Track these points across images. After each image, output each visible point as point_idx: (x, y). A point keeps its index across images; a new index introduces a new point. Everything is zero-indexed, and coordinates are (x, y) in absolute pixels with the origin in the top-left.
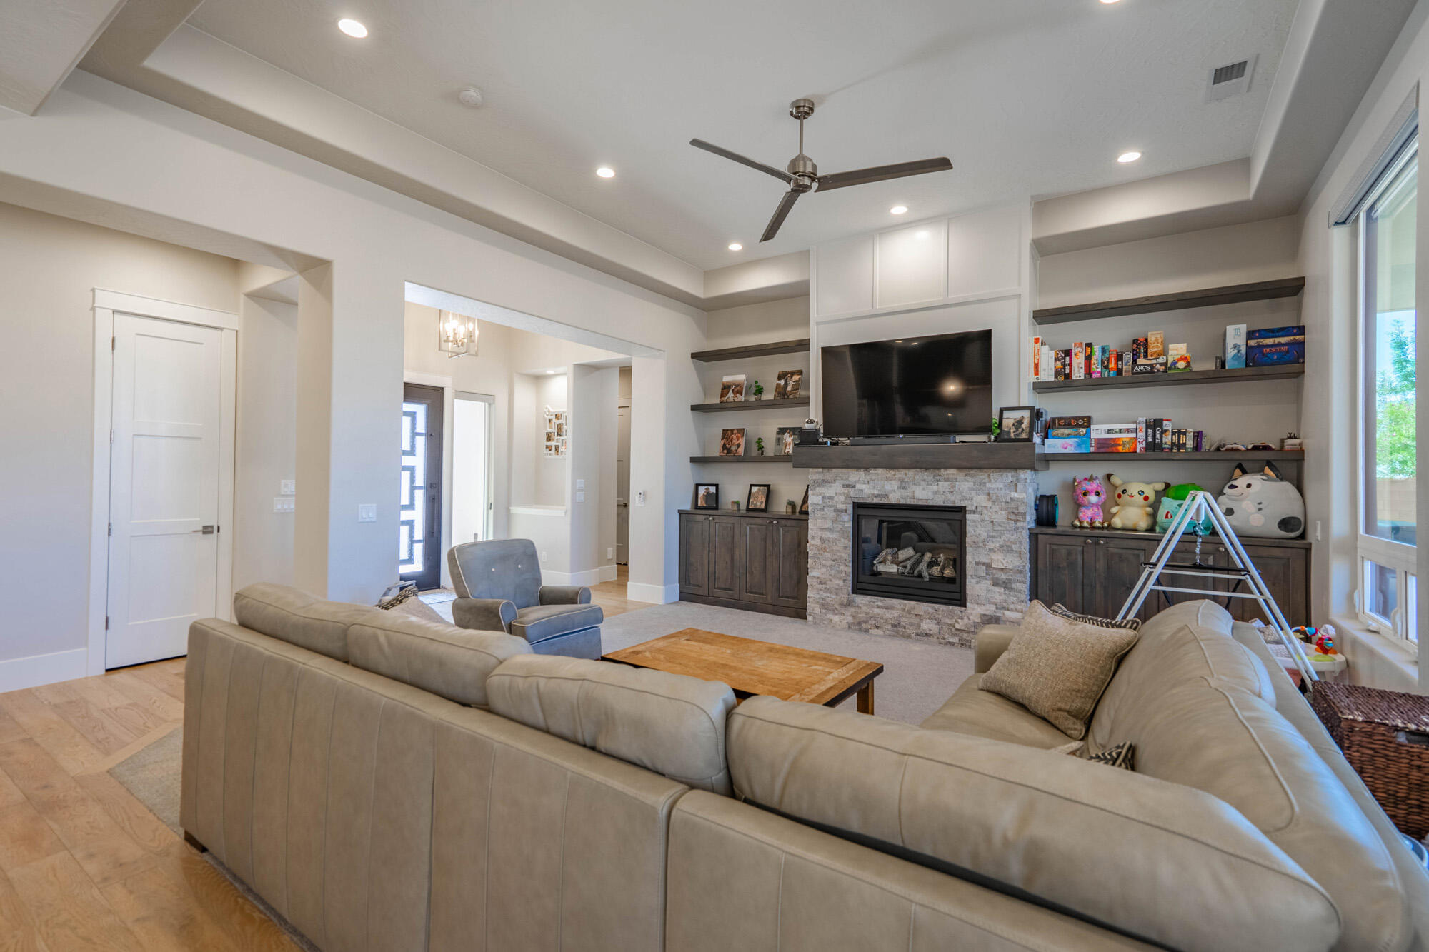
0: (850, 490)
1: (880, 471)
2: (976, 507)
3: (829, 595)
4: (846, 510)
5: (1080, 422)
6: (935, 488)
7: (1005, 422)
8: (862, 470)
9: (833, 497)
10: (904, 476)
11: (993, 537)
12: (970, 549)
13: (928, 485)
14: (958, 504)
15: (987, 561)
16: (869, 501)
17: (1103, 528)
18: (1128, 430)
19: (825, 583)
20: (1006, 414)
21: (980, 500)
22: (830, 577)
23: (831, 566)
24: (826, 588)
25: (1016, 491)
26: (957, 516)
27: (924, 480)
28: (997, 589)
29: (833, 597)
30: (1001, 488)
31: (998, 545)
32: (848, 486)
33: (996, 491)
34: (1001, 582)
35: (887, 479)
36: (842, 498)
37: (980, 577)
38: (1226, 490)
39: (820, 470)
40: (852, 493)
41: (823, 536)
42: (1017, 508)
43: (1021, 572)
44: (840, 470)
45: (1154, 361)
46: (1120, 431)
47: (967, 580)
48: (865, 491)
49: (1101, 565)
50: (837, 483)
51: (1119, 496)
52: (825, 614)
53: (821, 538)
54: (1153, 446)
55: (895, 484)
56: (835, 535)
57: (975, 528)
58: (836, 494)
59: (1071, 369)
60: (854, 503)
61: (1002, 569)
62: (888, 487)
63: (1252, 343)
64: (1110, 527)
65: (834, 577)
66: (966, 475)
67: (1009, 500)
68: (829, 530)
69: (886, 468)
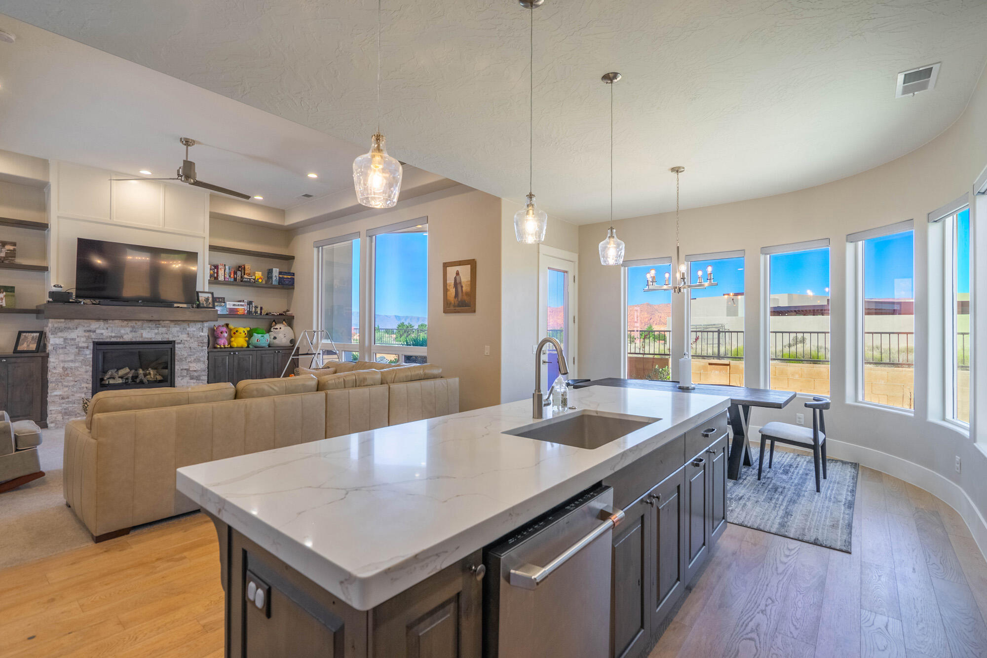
0: (92, 333)
1: (116, 321)
2: (181, 341)
3: (71, 405)
4: (87, 347)
5: (220, 300)
6: (156, 331)
7: (200, 299)
8: (101, 320)
9: (76, 339)
10: (135, 325)
11: (190, 355)
12: (178, 363)
13: (151, 329)
14: (171, 339)
15: (187, 368)
16: (108, 340)
17: (227, 348)
18: (241, 305)
19: (68, 398)
20: (200, 294)
21: (184, 337)
22: (73, 393)
23: (73, 386)
24: (69, 401)
25: (202, 332)
26: (170, 346)
27: (149, 327)
28: (192, 381)
29: (76, 405)
30: (195, 331)
31: (193, 359)
32: (90, 331)
33: (192, 332)
34: (194, 377)
35: (122, 326)
36: (83, 339)
37: (183, 376)
38: (272, 330)
39: (63, 320)
40: (93, 336)
41: (66, 366)
42: (203, 340)
43: (204, 371)
44: (82, 320)
45: (251, 277)
46: (238, 305)
47: (176, 379)
48: (104, 334)
49: (236, 363)
50: (78, 330)
51: (234, 333)
52: (68, 419)
53: (63, 368)
54: (249, 312)
55: (128, 330)
56: (77, 364)
57: (180, 351)
58: (78, 336)
59: (218, 275)
60: (93, 342)
61: (195, 371)
62: (123, 332)
63: (281, 276)
64: (231, 347)
65: (76, 392)
66: (175, 324)
67: (199, 336)
68: (72, 361)
69: (122, 320)
